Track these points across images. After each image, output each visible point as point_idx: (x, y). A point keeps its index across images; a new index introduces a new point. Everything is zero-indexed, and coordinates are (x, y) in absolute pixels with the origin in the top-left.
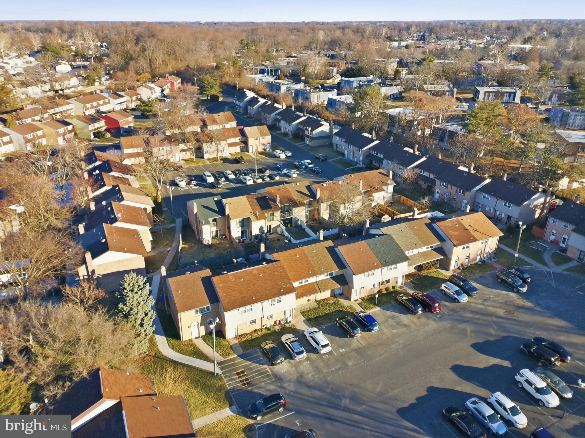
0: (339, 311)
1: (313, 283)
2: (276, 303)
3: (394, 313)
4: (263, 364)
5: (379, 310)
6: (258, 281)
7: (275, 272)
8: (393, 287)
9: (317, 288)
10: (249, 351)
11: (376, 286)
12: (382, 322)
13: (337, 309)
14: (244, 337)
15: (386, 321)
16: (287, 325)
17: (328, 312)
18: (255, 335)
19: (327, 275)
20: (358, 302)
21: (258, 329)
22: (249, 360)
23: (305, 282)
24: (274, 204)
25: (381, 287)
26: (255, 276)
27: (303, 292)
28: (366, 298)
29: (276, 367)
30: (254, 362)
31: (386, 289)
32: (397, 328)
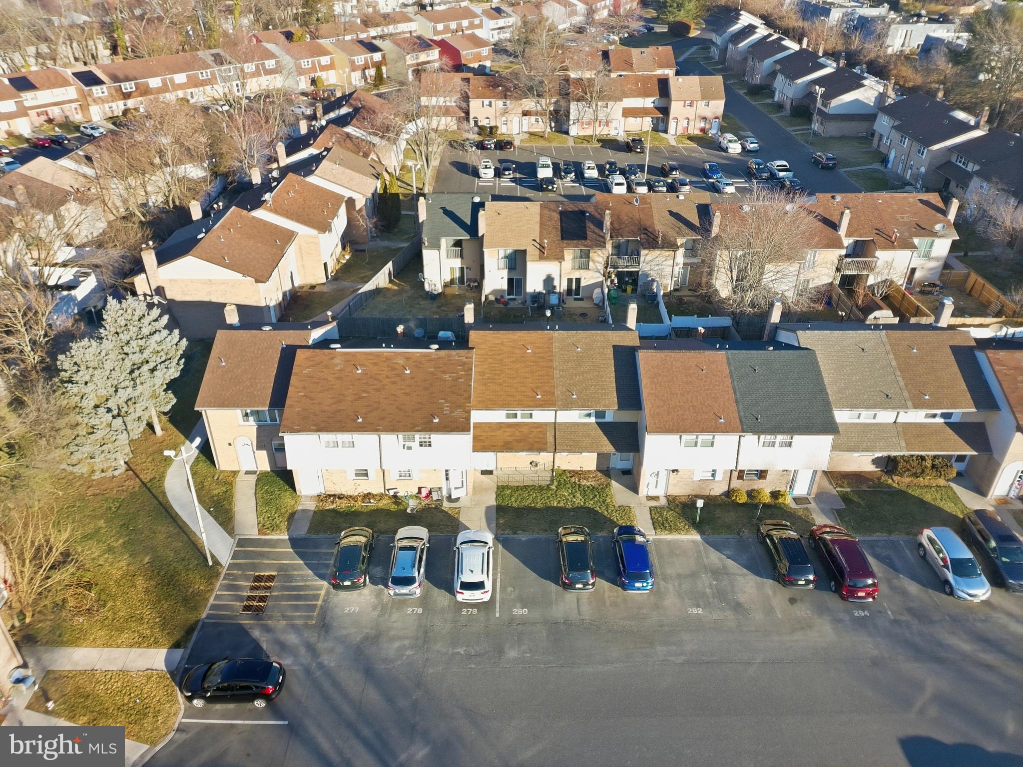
0: (591, 511)
1: (546, 424)
2: (415, 445)
3: (730, 563)
4: (322, 577)
5: (693, 541)
6: (394, 383)
7: (444, 372)
8: (775, 495)
9: (550, 439)
10: (321, 536)
11: (719, 477)
12: (679, 576)
13: (590, 504)
14: (333, 502)
15: (694, 575)
16: (446, 505)
17: (562, 504)
18: (359, 505)
19: (589, 415)
20: (654, 503)
21: (375, 493)
22: (302, 556)
23: (523, 416)
24: (597, 230)
25: (736, 484)
26: (394, 369)
27: (509, 439)
28: (683, 499)
29: (343, 594)
30: (310, 566)
31: (751, 494)
32: (707, 606)
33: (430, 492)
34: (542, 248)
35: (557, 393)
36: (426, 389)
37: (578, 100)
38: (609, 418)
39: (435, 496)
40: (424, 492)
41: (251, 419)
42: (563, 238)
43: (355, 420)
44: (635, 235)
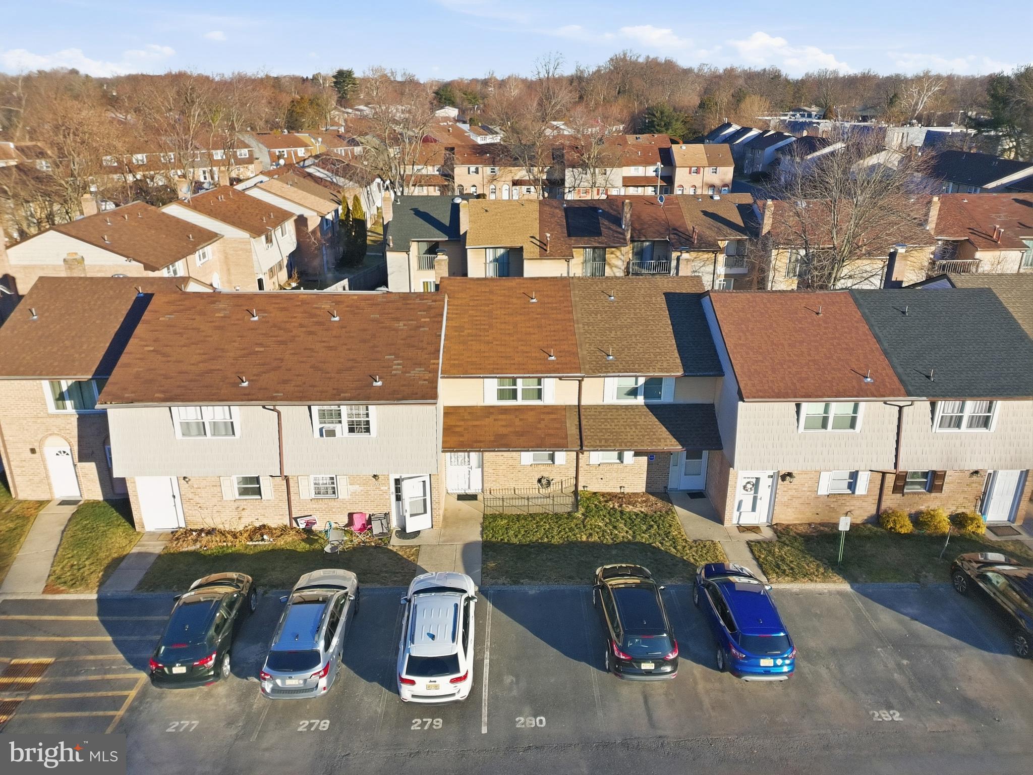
0: (646, 550)
1: (565, 408)
2: (342, 429)
3: (918, 626)
4: (139, 664)
5: (841, 593)
6: (311, 333)
8: (958, 520)
9: (573, 430)
10: (158, 593)
11: (862, 488)
12: (833, 652)
13: (644, 538)
15: (861, 649)
16: (395, 543)
17: (595, 538)
18: (241, 545)
19: (633, 392)
20: (752, 536)
22: (111, 628)
23: (527, 394)
24: (614, 227)
25: (891, 501)
27: (504, 431)
28: (801, 529)
30: (121, 645)
31: (917, 519)
33: (369, 521)
34: (543, 245)
35: (583, 353)
36: (364, 341)
37: (573, 167)
38: (667, 396)
39: (377, 528)
40: (358, 523)
41: (69, 403)
42: (569, 235)
43: (236, 385)
44: (660, 234)
